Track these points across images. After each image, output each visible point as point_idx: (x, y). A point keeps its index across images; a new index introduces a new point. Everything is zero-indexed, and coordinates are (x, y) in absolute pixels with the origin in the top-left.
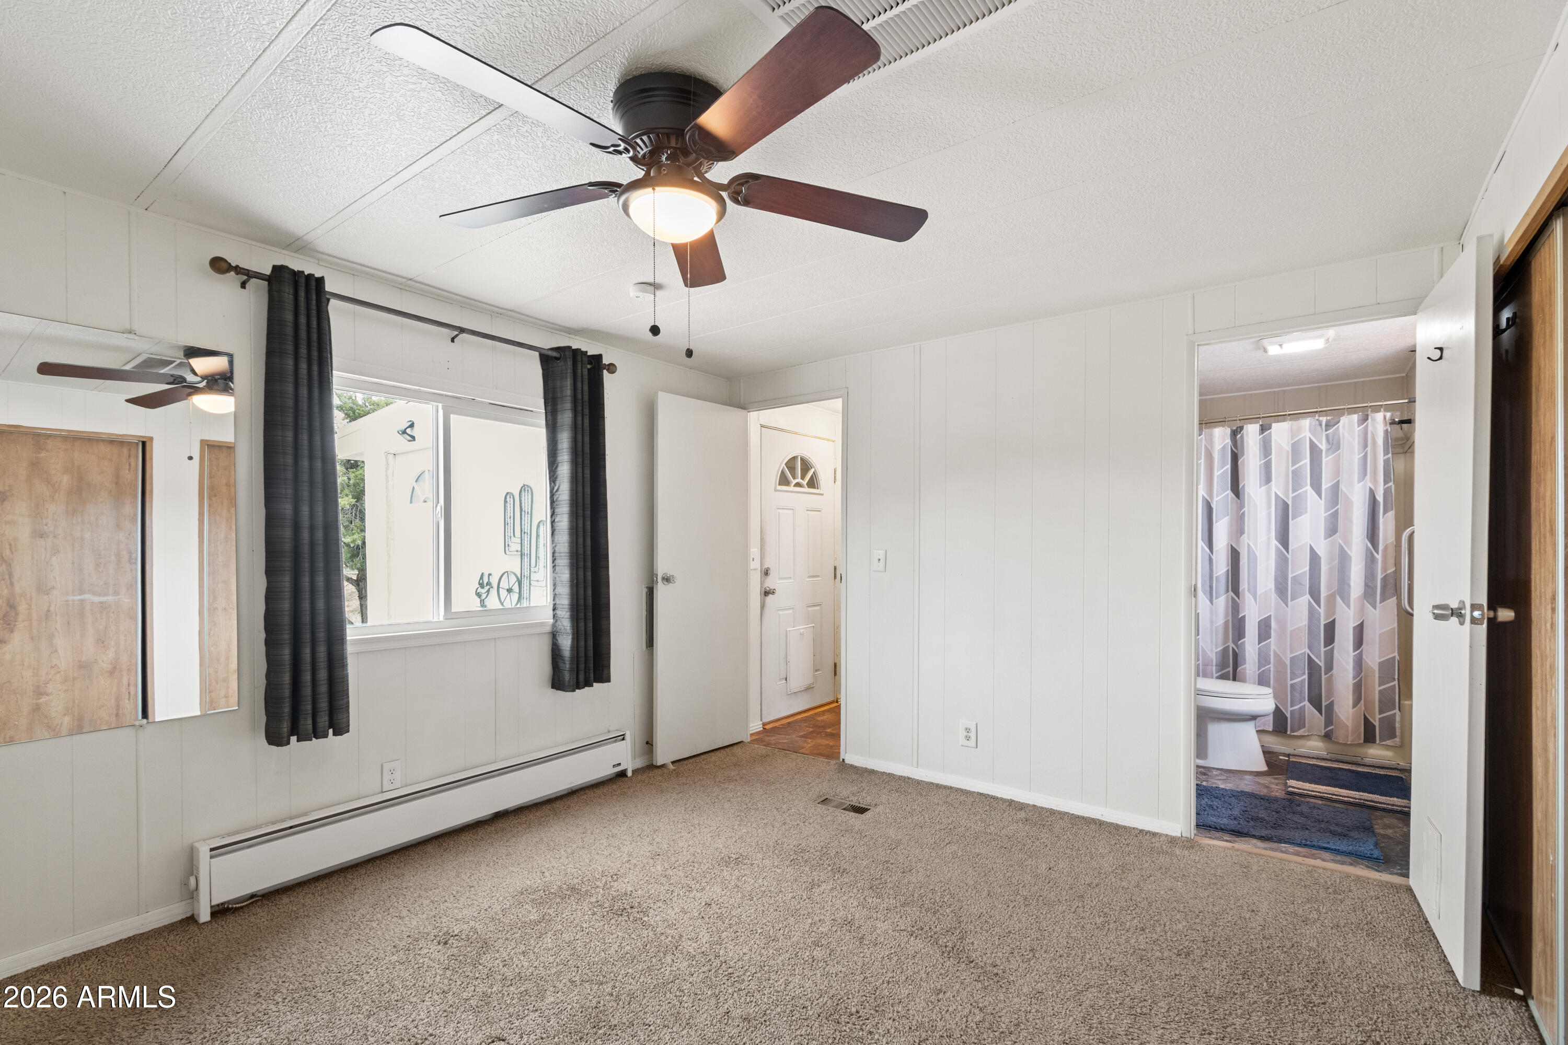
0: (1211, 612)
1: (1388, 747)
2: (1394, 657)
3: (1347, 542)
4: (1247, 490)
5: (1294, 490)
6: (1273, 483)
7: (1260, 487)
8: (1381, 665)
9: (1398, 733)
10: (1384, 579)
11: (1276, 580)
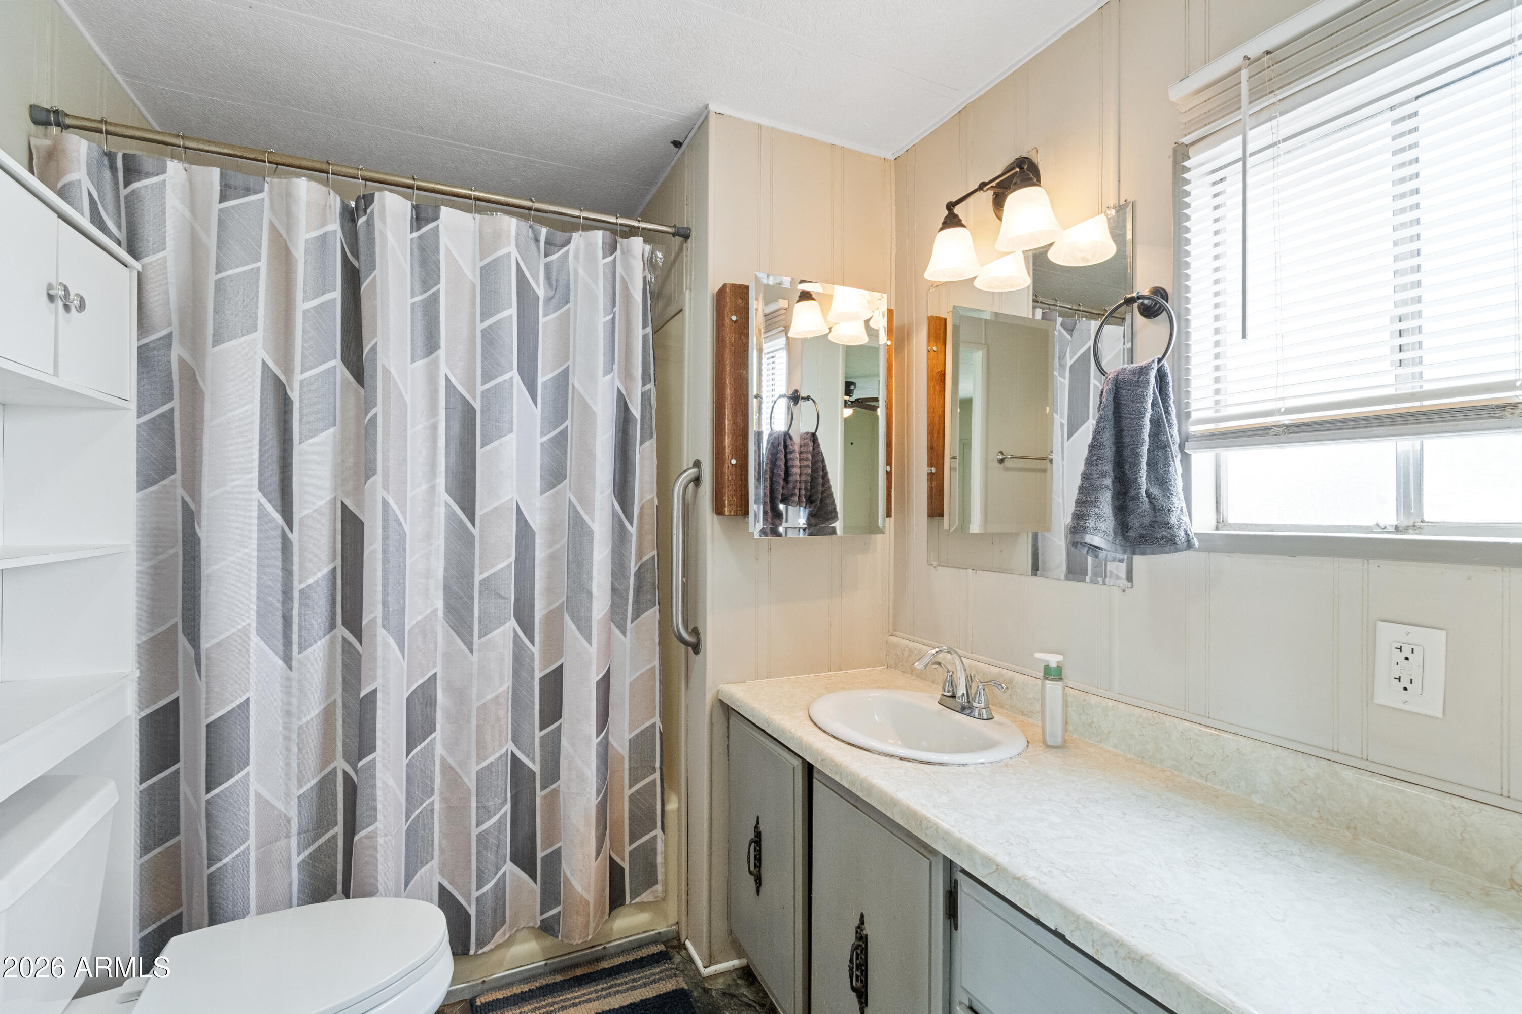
0: (288, 689)
1: (642, 907)
2: (654, 725)
3: (585, 498)
4: (381, 360)
5: (486, 378)
6: (442, 352)
7: (413, 360)
8: (633, 742)
9: (660, 876)
10: (639, 574)
11: (447, 588)
